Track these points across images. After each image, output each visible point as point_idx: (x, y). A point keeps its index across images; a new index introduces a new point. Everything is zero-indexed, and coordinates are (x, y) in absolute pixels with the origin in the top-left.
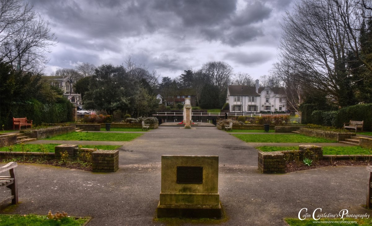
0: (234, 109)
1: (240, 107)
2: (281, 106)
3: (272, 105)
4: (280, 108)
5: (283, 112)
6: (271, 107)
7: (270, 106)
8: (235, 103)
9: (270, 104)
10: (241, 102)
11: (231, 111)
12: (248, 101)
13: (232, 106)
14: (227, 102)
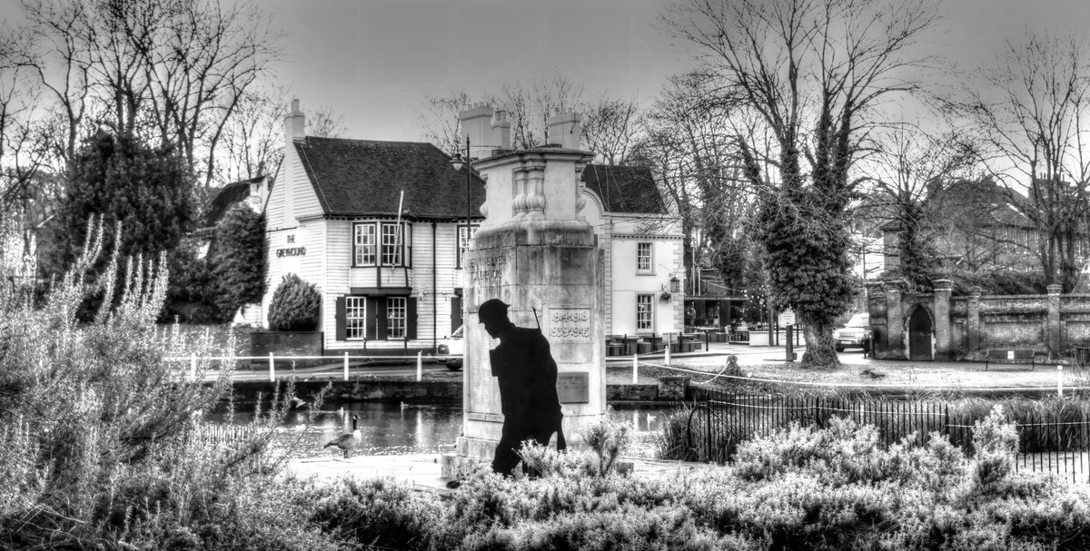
0: (355, 325)
1: (396, 305)
8: (366, 280)
10: (403, 266)
11: (331, 343)
12: (459, 263)
13: (337, 300)
14: (285, 269)
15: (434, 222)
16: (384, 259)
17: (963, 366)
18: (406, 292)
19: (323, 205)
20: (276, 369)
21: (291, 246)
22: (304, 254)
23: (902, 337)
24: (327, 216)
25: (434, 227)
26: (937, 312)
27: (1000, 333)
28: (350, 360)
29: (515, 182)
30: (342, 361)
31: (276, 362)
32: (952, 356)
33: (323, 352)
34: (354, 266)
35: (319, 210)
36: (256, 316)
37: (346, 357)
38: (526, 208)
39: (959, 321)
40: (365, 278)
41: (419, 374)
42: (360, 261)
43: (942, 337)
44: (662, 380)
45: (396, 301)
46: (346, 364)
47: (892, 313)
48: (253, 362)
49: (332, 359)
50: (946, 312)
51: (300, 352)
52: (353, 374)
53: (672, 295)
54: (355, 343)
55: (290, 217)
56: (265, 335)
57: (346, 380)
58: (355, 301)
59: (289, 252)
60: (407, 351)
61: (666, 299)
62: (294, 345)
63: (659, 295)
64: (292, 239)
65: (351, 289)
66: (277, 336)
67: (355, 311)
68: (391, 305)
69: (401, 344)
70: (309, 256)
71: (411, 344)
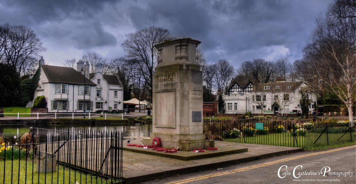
0: (55, 107)
1: (65, 103)
2: (116, 103)
3: (105, 101)
4: (116, 106)
5: (120, 112)
6: (104, 104)
7: (102, 103)
8: (58, 97)
9: (102, 99)
10: (67, 94)
11: (50, 111)
12: (79, 93)
13: (51, 101)
14: (39, 94)
15: (74, 85)
16: (63, 92)
19: (49, 80)
20: (39, 116)
21: (40, 89)
22: (43, 91)
24: (50, 83)
25: (74, 86)
28: (57, 114)
29: (176, 50)
30: (55, 114)
31: (39, 115)
33: (48, 112)
34: (55, 94)
35: (48, 81)
36: (31, 104)
38: (181, 58)
41: (73, 117)
42: (57, 93)
44: (128, 119)
46: (56, 115)
48: (32, 115)
49: (52, 114)
51: (42, 113)
52: (57, 118)
53: (121, 102)
54: (56, 111)
55: (40, 83)
56: (34, 109)
57: (56, 119)
58: (56, 101)
59: (40, 90)
60: (67, 113)
61: (120, 103)
62: (41, 111)
63: (118, 102)
64: (40, 87)
65: (55, 99)
66: (37, 109)
67: (56, 104)
68: (63, 103)
69: (66, 111)
70: (45, 91)
71: (68, 111)
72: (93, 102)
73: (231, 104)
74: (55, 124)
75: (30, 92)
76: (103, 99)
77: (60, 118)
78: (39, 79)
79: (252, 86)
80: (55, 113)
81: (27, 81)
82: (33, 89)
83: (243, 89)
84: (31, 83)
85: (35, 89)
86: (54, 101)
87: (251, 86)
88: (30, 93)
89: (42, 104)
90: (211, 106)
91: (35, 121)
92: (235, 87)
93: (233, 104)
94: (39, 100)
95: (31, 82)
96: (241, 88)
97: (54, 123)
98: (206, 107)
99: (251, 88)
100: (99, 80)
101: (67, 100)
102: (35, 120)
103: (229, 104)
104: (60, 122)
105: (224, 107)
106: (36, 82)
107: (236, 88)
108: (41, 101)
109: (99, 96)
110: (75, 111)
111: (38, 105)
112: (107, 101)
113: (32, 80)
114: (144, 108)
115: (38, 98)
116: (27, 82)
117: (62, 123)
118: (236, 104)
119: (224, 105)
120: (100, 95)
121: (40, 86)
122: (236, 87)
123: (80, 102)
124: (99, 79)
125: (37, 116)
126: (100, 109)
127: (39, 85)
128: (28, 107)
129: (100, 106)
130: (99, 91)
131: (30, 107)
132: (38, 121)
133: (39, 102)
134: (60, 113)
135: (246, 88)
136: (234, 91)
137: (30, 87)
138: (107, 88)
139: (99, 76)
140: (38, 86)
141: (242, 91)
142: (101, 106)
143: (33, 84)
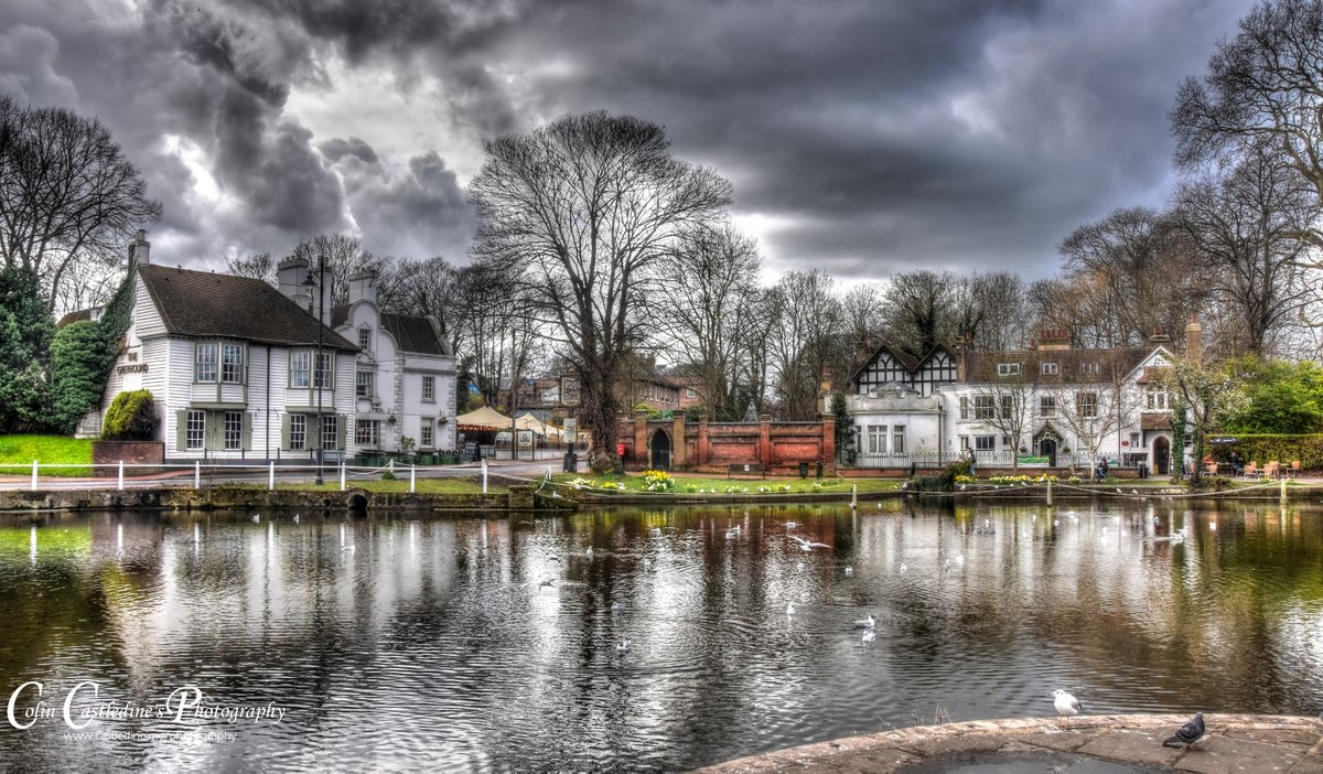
0: (195, 437)
1: (234, 419)
2: (428, 424)
3: (387, 417)
4: (427, 434)
5: (438, 458)
6: (383, 425)
7: (376, 423)
9: (376, 407)
10: (244, 383)
11: (173, 453)
12: (290, 383)
13: (178, 413)
14: (126, 384)
15: (269, 346)
16: (225, 377)
17: (696, 475)
18: (244, 407)
19: (168, 326)
20: (126, 475)
21: (132, 363)
22: (146, 371)
23: (646, 453)
24: (171, 336)
25: (269, 351)
26: (675, 435)
27: (722, 450)
28: (201, 468)
30: (194, 469)
31: (125, 469)
32: (688, 467)
33: (164, 461)
34: (195, 383)
35: (163, 330)
36: (95, 426)
37: (197, 466)
39: (691, 441)
40: (207, 394)
41: (272, 482)
42: (201, 378)
43: (680, 453)
44: (512, 489)
45: (233, 415)
46: (198, 473)
47: (639, 435)
48: (97, 469)
49: (184, 467)
50: (682, 435)
51: (142, 461)
52: (205, 482)
53: (448, 419)
54: (196, 454)
55: (132, 338)
56: (108, 445)
57: (197, 487)
58: (196, 414)
59: (131, 369)
60: (243, 461)
61: (443, 422)
62: (138, 454)
63: (438, 419)
64: (134, 357)
65: (192, 403)
66: (120, 445)
67: (196, 423)
68: (228, 419)
69: (237, 455)
70: (151, 373)
71: (248, 456)
72: (345, 418)
73: (883, 428)
74: (196, 508)
75: (93, 374)
76: (382, 407)
77: (215, 482)
78: (128, 325)
79: (945, 365)
80: (193, 461)
81: (78, 330)
82: (104, 362)
83: (913, 374)
84: (94, 341)
85: (114, 361)
86: (190, 414)
87: (941, 363)
88: (91, 380)
89: (141, 424)
90: (809, 436)
91: (109, 496)
92: (881, 366)
93: (889, 429)
94: (128, 406)
95: (94, 336)
96: (903, 370)
97: (189, 508)
98: (790, 440)
99: (941, 369)
100: (365, 334)
101: (243, 410)
102: (107, 491)
103: (872, 428)
104: (215, 503)
105: (852, 442)
106: (116, 334)
107: (885, 371)
108: (136, 413)
109: (364, 394)
110: (273, 456)
111: (124, 427)
112: (396, 416)
113: (99, 326)
114: (530, 444)
115: (124, 400)
116: (81, 335)
117: (226, 508)
118: (900, 428)
119: (853, 433)
120: (367, 391)
121: (130, 351)
122: (886, 364)
123: (293, 417)
124: (365, 327)
125: (117, 476)
126: (368, 448)
127: (129, 347)
128: (82, 437)
129: (368, 434)
130: (364, 374)
131: (92, 436)
132: (119, 499)
133: (126, 418)
134: (215, 461)
135: (922, 369)
136: (885, 382)
137: (91, 356)
138: (397, 366)
139: (365, 317)
140: (122, 352)
141: (908, 382)
142: (372, 436)
143: (106, 342)
